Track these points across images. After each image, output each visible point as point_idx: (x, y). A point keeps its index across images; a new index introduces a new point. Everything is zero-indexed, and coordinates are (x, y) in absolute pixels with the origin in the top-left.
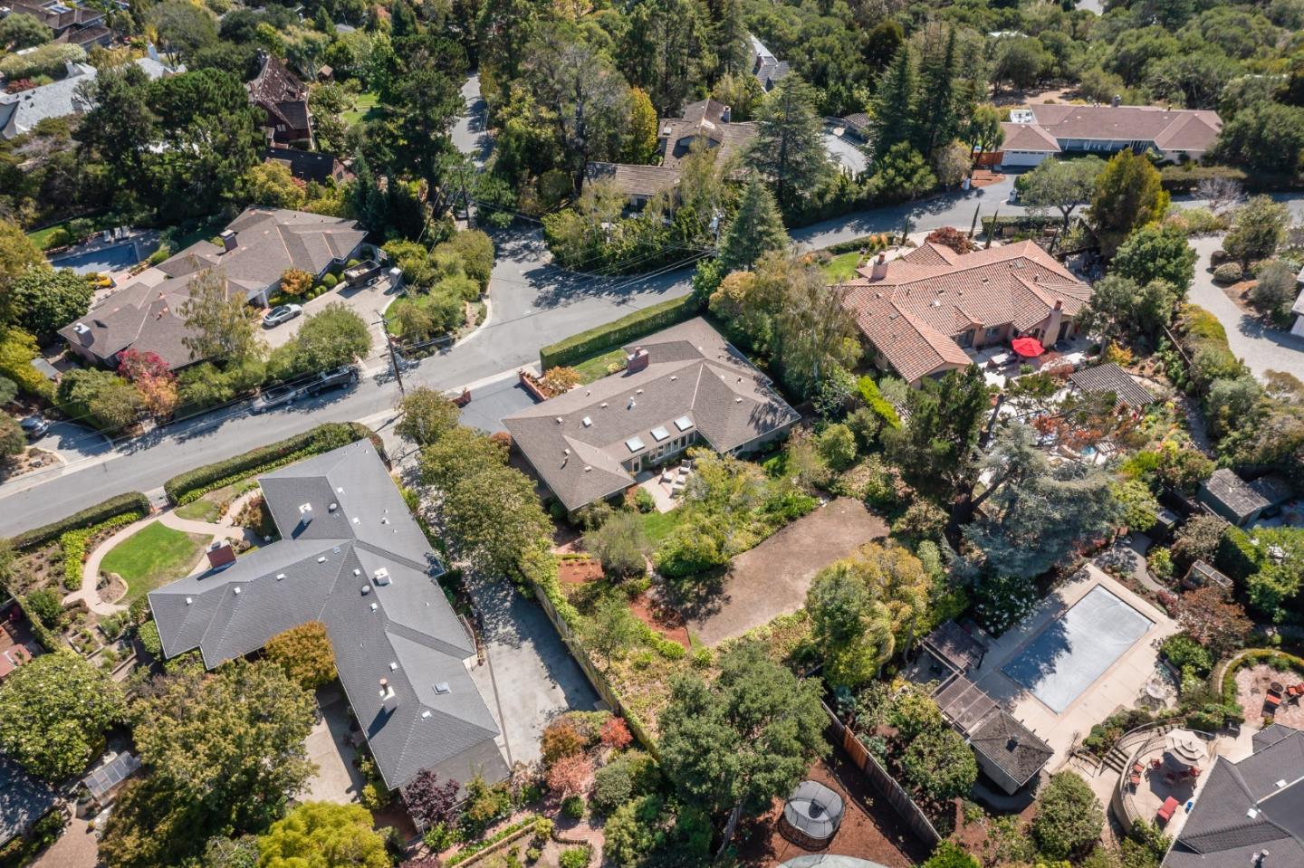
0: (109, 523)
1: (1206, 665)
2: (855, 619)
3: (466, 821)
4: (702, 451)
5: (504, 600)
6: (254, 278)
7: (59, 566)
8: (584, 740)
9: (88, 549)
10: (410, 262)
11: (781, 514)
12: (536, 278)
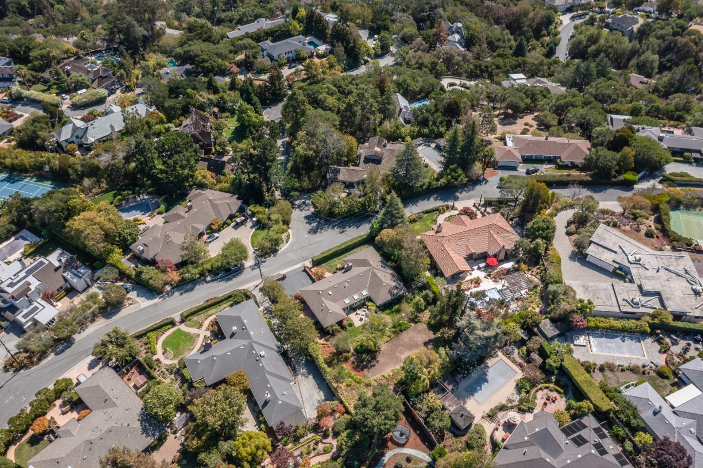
0: (163, 329)
1: (529, 389)
2: (417, 374)
3: (294, 436)
4: (370, 304)
5: (302, 360)
6: (201, 223)
7: (148, 346)
8: (330, 411)
9: (157, 339)
10: (260, 216)
11: (398, 329)
12: (309, 219)
